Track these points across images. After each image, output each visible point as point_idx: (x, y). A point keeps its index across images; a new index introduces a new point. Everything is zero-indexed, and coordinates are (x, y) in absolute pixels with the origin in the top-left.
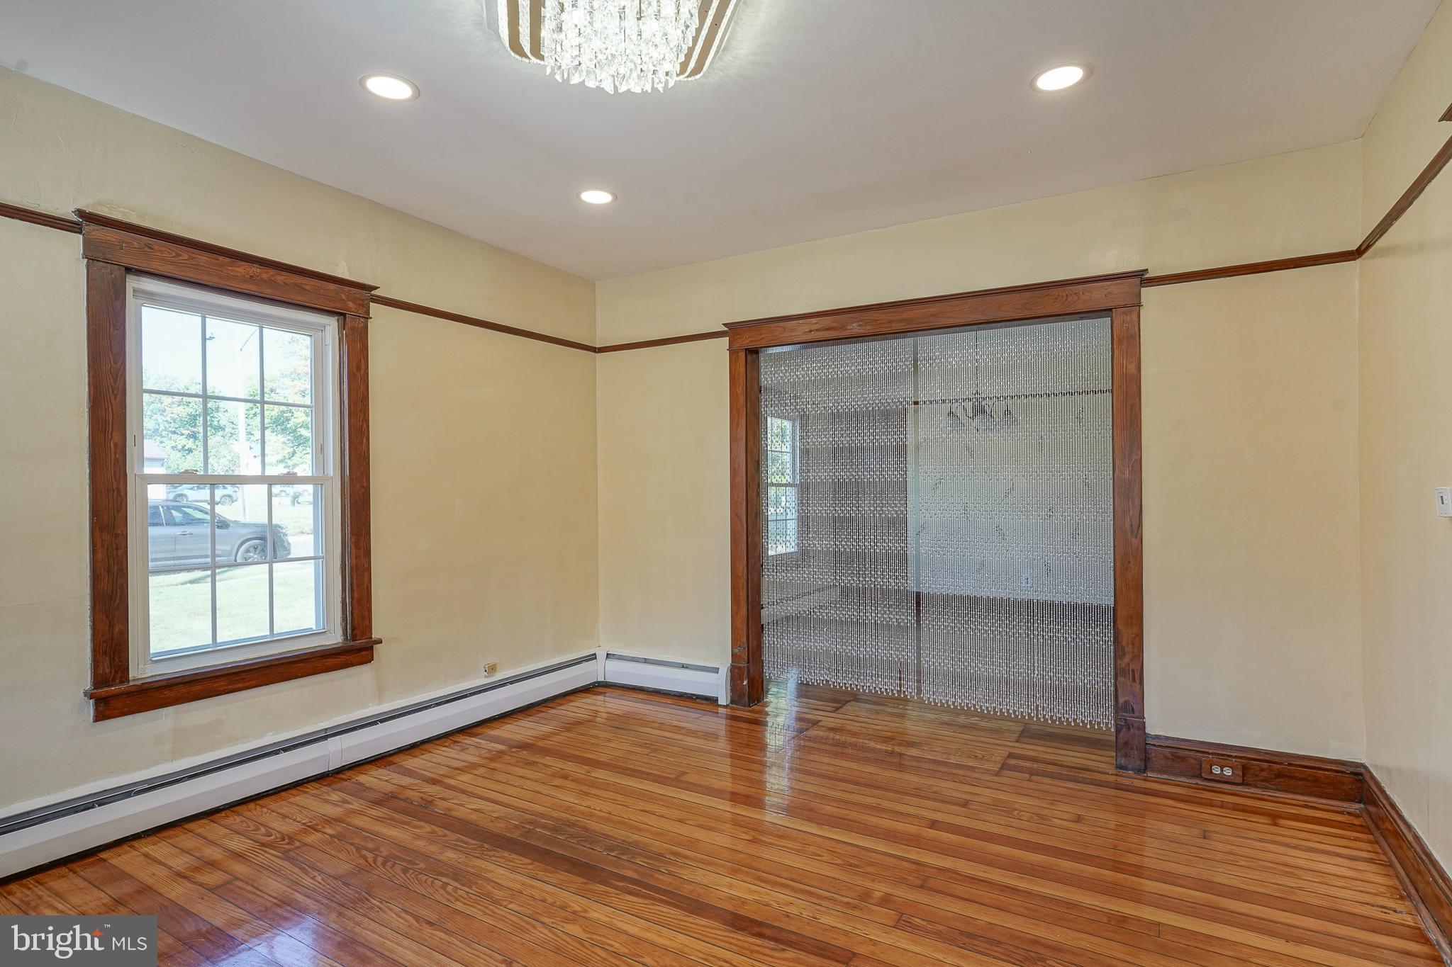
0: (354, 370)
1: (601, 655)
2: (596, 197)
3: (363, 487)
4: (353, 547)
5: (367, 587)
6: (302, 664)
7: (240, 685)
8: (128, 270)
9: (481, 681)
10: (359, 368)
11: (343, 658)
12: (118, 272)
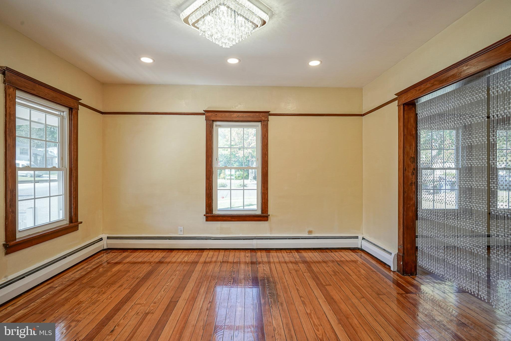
0: (264, 137)
1: (360, 237)
2: (315, 63)
3: (266, 170)
4: (263, 187)
5: (267, 199)
6: (248, 218)
7: (233, 220)
8: (213, 121)
9: (307, 235)
10: (265, 136)
11: (259, 218)
12: (211, 122)
